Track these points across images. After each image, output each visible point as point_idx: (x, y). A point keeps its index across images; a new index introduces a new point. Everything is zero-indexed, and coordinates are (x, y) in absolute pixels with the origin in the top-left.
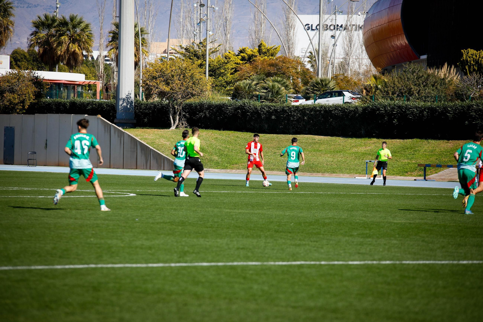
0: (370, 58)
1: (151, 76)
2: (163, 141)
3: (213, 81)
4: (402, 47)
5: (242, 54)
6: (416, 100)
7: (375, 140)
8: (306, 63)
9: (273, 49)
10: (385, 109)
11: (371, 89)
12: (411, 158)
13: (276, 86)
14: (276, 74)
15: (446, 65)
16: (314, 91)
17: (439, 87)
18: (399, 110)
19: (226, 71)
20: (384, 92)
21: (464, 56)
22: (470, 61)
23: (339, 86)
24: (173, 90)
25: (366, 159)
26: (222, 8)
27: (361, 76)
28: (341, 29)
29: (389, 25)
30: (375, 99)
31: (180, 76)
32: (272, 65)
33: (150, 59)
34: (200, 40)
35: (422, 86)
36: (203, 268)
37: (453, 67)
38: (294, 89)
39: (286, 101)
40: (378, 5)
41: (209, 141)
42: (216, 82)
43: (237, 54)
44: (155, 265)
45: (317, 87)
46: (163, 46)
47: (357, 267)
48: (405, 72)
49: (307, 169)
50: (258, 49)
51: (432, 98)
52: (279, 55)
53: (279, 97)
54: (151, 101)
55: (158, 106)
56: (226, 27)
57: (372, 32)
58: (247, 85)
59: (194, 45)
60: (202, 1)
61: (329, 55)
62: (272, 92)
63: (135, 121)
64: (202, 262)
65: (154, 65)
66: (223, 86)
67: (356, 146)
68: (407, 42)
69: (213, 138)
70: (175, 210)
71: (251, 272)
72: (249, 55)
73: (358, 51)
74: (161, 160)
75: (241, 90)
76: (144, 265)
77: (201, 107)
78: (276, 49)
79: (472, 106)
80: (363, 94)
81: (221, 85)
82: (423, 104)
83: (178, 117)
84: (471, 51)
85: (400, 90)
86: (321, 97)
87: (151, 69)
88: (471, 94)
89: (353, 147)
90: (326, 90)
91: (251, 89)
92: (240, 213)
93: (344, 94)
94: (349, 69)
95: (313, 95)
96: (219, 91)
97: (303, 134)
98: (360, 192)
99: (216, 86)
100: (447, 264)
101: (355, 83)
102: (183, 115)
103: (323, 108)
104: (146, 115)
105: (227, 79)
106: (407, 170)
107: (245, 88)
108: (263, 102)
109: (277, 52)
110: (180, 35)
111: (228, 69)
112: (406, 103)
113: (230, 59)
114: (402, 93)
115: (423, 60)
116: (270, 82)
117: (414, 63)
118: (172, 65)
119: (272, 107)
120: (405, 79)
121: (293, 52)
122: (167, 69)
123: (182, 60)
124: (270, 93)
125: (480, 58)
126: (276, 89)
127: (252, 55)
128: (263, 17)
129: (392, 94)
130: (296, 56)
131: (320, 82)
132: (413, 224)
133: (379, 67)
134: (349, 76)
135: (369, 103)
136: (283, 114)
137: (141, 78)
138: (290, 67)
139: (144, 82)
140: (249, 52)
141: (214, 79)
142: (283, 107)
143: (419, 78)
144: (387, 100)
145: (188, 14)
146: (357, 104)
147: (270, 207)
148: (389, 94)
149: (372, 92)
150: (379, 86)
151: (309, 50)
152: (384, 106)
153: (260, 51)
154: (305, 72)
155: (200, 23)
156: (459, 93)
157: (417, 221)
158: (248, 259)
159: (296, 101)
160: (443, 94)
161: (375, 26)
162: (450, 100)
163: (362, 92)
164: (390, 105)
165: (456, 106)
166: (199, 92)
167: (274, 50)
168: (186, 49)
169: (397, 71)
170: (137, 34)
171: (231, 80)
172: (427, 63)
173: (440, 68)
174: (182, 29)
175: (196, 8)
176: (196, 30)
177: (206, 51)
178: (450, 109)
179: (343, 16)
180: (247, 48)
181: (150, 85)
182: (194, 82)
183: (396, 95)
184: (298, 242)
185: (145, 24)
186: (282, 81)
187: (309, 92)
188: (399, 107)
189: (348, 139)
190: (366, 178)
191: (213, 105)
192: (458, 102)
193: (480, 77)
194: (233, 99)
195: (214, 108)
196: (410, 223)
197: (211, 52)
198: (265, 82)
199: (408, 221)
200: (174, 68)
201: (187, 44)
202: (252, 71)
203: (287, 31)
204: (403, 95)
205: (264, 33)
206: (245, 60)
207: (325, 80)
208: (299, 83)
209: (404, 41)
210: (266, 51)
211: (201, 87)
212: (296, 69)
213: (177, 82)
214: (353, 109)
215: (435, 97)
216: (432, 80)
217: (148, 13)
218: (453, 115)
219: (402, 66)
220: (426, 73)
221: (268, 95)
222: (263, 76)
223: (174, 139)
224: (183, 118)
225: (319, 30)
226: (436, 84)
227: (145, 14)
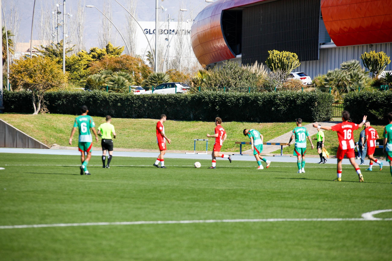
0: (197, 56)
1: (17, 70)
2: (27, 124)
3: (69, 75)
4: (222, 48)
5: (93, 53)
6: (234, 91)
7: (201, 123)
8: (145, 61)
9: (118, 49)
10: (209, 98)
11: (198, 82)
12: (230, 137)
13: (121, 79)
14: (121, 69)
15: (256, 62)
16: (152, 83)
17: (251, 80)
18: (220, 99)
19: (79, 66)
20: (208, 84)
21: (271, 56)
22: (275, 60)
23: (172, 79)
24: (36, 82)
25: (194, 138)
26: (76, 15)
27: (190, 71)
28: (173, 33)
29: (211, 31)
30: (201, 90)
31: (41, 70)
32: (117, 62)
33: (16, 57)
34: (58, 41)
35: (238, 79)
36: (61, 228)
37: (262, 64)
38: (135, 81)
39: (129, 91)
40: (202, 14)
41: (66, 124)
42: (71, 76)
43: (88, 53)
44: (20, 227)
45: (154, 80)
46: (27, 46)
47: (187, 225)
48: (224, 68)
49: (147, 146)
50: (106, 49)
51: (246, 89)
52: (123, 54)
53: (124, 88)
54: (17, 91)
55: (23, 95)
56: (79, 31)
57: (198, 35)
58: (97, 78)
59: (53, 45)
60: (59, 9)
61: (164, 54)
62: (118, 84)
63: (3, 108)
64: (59, 223)
65: (19, 61)
66: (77, 79)
67: (186, 128)
68: (226, 44)
69: (69, 121)
70: (38, 181)
71: (101, 231)
72: (98, 54)
73: (187, 51)
74: (26, 140)
75: (92, 82)
76: (11, 227)
77: (59, 96)
78: (121, 49)
79: (277, 95)
80: (191, 85)
81: (76, 78)
82: (239, 94)
83: (40, 105)
84: (276, 52)
85: (221, 82)
86: (157, 88)
87: (17, 64)
88: (276, 86)
89: (183, 128)
90: (162, 82)
91: (101, 81)
92: (92, 183)
93: (176, 86)
94: (180, 66)
95: (151, 86)
96: (74, 83)
97: (143, 118)
98: (189, 165)
99: (72, 79)
100: (258, 222)
101: (185, 77)
102: (44, 102)
103: (159, 97)
104: (13, 103)
105: (80, 73)
106: (227, 147)
107: (95, 80)
108: (111, 92)
109: (121, 51)
110: (41, 37)
111: (82, 66)
112: (226, 93)
113: (83, 56)
114: (222, 85)
115: (238, 59)
116: (116, 76)
117: (231, 61)
118: (35, 62)
119: (118, 96)
120: (224, 73)
121: (135, 52)
122: (30, 65)
123: (43, 57)
124: (116, 85)
125: (283, 57)
126: (121, 81)
127: (101, 54)
128: (109, 23)
129: (214, 86)
130: (137, 55)
131: (157, 76)
132: (232, 190)
133: (204, 64)
134: (180, 71)
135: (196, 93)
136: (127, 101)
137: (8, 72)
138: (132, 63)
139: (11, 75)
140: (99, 51)
141: (70, 73)
142: (127, 96)
143: (235, 73)
144: (210, 90)
145: (47, 20)
146: (187, 94)
147: (117, 178)
148: (212, 86)
149: (198, 84)
150: (204, 80)
151: (148, 50)
152: (208, 96)
153: (107, 51)
154: (144, 68)
155: (57, 27)
156: (266, 85)
157: (235, 188)
158: (98, 220)
159: (138, 91)
160: (255, 86)
161: (200, 31)
162: (260, 90)
163: (191, 84)
164: (213, 94)
165: (265, 95)
166: (58, 84)
167: (119, 50)
168: (46, 49)
169: (219, 67)
170: (4, 36)
171: (84, 74)
172: (242, 61)
173: (252, 65)
174: (42, 32)
175: (54, 15)
176: (55, 33)
177: (63, 50)
178: (260, 98)
179: (174, 22)
180: (97, 48)
181: (16, 78)
182: (53, 76)
183: (217, 87)
184: (139, 206)
185: (11, 27)
186: (126, 75)
187: (148, 84)
188: (220, 96)
189: (179, 122)
190: (194, 153)
191: (69, 95)
192: (266, 93)
193: (283, 73)
194: (86, 89)
195: (70, 97)
196: (229, 189)
197: (67, 51)
198: (112, 76)
199: (228, 188)
200: (36, 64)
201: (47, 44)
202: (101, 67)
203: (130, 35)
204: (223, 87)
205: (110, 36)
206: (95, 58)
207: (161, 74)
208: (140, 76)
209: (223, 44)
210: (113, 50)
211: (59, 79)
212: (137, 65)
213: (38, 76)
214: (183, 98)
215: (248, 88)
216: (246, 75)
217: (13, 19)
218: (262, 103)
219: (222, 63)
220: (241, 69)
221: (115, 87)
222: (110, 71)
223: (36, 122)
224: (44, 105)
225: (155, 34)
226: (249, 78)
227: (11, 19)
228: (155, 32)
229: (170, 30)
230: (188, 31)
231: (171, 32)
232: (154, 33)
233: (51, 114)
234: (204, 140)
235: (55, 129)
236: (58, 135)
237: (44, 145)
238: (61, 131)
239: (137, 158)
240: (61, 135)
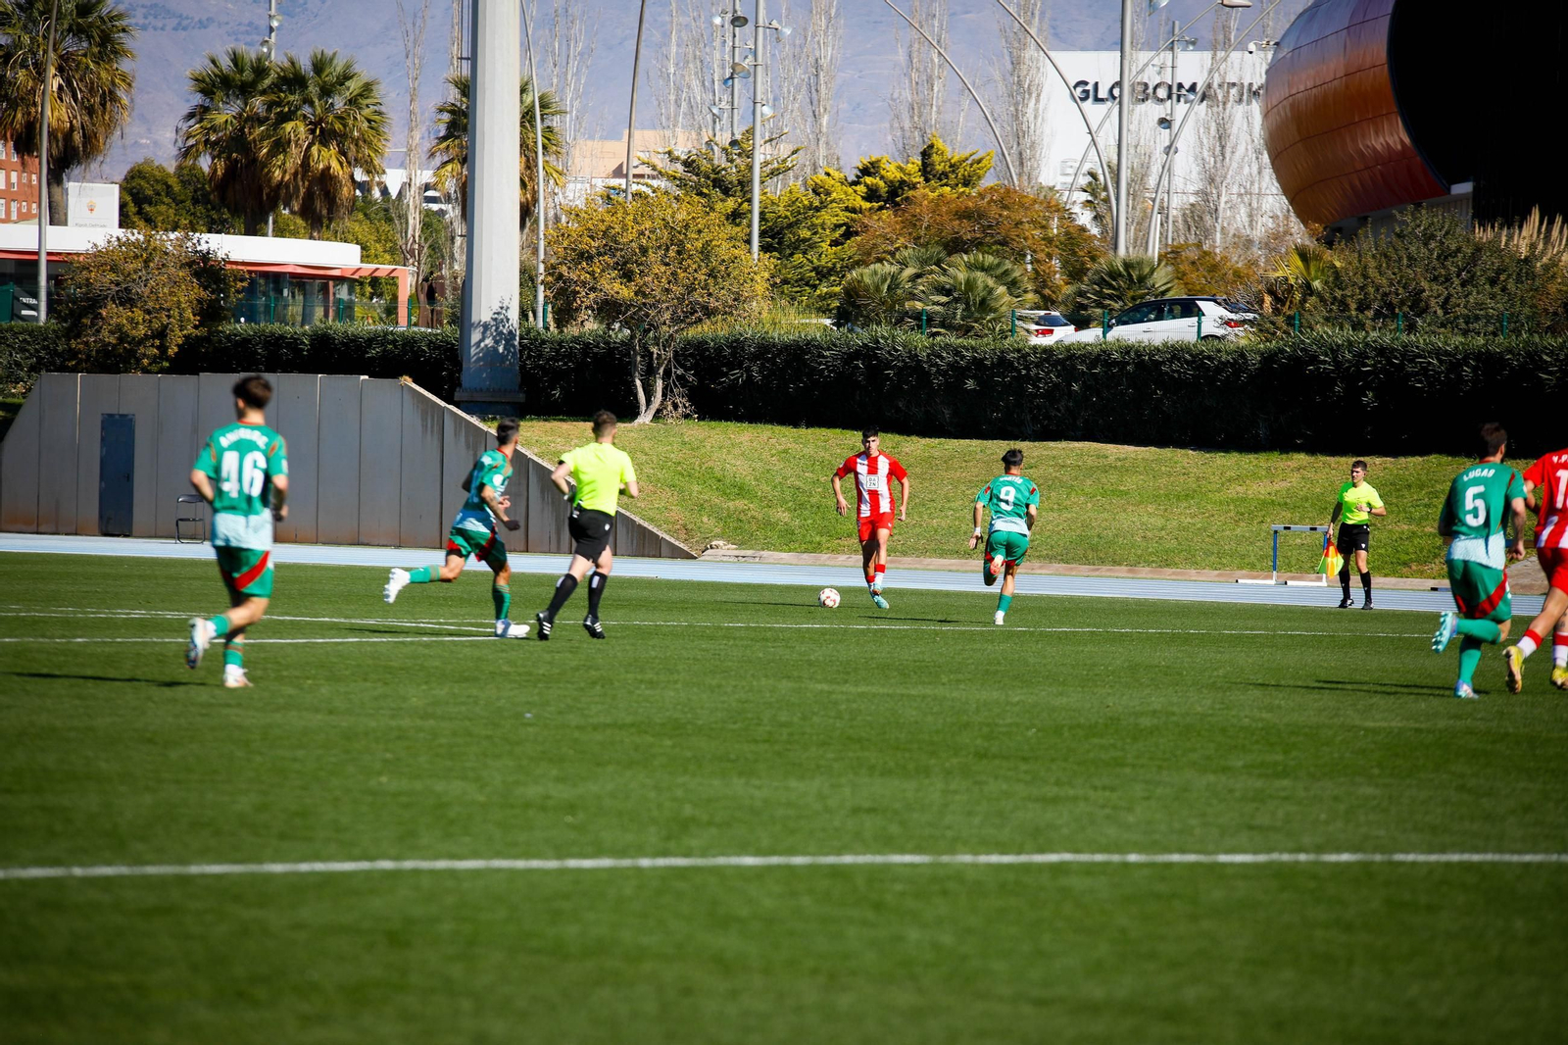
0: (1287, 190)
1: (574, 250)
3: (776, 266)
4: (1391, 158)
5: (869, 180)
6: (1438, 330)
7: (1302, 458)
8: (1076, 209)
9: (969, 162)
10: (1335, 359)
11: (1289, 293)
12: (1421, 518)
13: (980, 285)
14: (978, 244)
15: (1535, 215)
16: (1104, 298)
17: (1511, 286)
18: (1380, 362)
19: (815, 233)
20: (1332, 304)
23: (1186, 284)
24: (644, 295)
25: (1273, 522)
26: (805, 29)
27: (1257, 252)
28: (1191, 97)
29: (1347, 87)
31: (667, 249)
32: (965, 215)
33: (571, 195)
34: (733, 134)
35: (1457, 282)
36: (742, 872)
38: (1036, 292)
39: (1011, 331)
40: (1311, 19)
41: (761, 460)
42: (784, 271)
43: (852, 178)
44: (587, 863)
45: (1111, 287)
46: (613, 153)
47: (1245, 872)
48: (1400, 236)
49: (1081, 553)
50: (920, 163)
51: (1488, 322)
52: (988, 181)
53: (988, 318)
54: (572, 330)
55: (597, 346)
56: (817, 91)
57: (1292, 106)
58: (884, 280)
59: (712, 150)
60: (738, 7)
61: (1152, 182)
62: (967, 304)
63: (521, 397)
64: (738, 854)
65: (583, 215)
66: (807, 284)
67: (1239, 479)
68: (1407, 140)
69: (774, 452)
70: (651, 684)
71: (899, 887)
72: (890, 184)
73: (1246, 170)
75: (865, 296)
76: (552, 864)
77: (735, 351)
78: (979, 161)
80: (1262, 308)
81: (801, 279)
82: (1461, 343)
83: (659, 385)
85: (1385, 294)
86: (1125, 319)
87: (574, 226)
89: (1229, 481)
90: (1142, 297)
91: (899, 292)
92: (862, 695)
93: (1200, 310)
94: (1218, 228)
95: (1099, 311)
96: (793, 299)
97: (1065, 440)
98: (1252, 629)
100: (1540, 865)
101: (1237, 274)
102: (678, 376)
103: (1132, 354)
104: (556, 376)
105: (819, 260)
106: (1406, 558)
107: (878, 289)
108: (938, 334)
109: (981, 172)
110: (668, 119)
111: (824, 229)
112: (1404, 337)
113: (828, 194)
114: (1390, 306)
115: (1460, 198)
116: (959, 271)
117: (1430, 207)
118: (642, 216)
119: (967, 350)
120: (1400, 259)
121: (1035, 173)
122: (625, 228)
123: (675, 198)
124: (961, 307)
126: (980, 292)
127: (902, 182)
128: (936, 60)
129: (1356, 309)
130: (1043, 184)
131: (1121, 269)
132: (1429, 731)
133: (1315, 221)
134: (1218, 251)
135: (1282, 339)
136: (1002, 373)
137: (542, 256)
138: (1024, 220)
139: (551, 269)
140: (892, 172)
141: (778, 259)
142: (1002, 352)
143: (1446, 258)
144: (1341, 329)
145: (694, 51)
146: (1243, 342)
147: (960, 676)
148: (1349, 310)
149: (1291, 302)
150: (1317, 284)
151: (1086, 167)
152: (1332, 349)
153: (926, 170)
154: (1074, 238)
155: (732, 77)
157: (1442, 724)
158: (888, 844)
159: (1045, 333)
160: (1527, 310)
161: (1302, 88)
162: (1548, 327)
163: (1261, 302)
164: (1350, 344)
166: (730, 302)
167: (971, 165)
168: (687, 164)
169: (1376, 235)
170: (527, 113)
171: (834, 264)
172: (1473, 208)
173: (1517, 224)
174: (672, 98)
175: (719, 29)
177: (750, 168)
178: (1549, 359)
179: (1197, 55)
180: (884, 161)
181: (570, 280)
182: (712, 271)
183: (1370, 313)
184: (1051, 791)
185: (555, 81)
186: (999, 265)
187: (1086, 302)
188: (1382, 351)
189: (1212, 455)
190: (1272, 582)
191: (774, 345)
194: (838, 325)
195: (778, 355)
196: (1418, 731)
197: (768, 171)
198: (945, 270)
199: (1412, 724)
200: (648, 224)
201: (690, 146)
202: (900, 234)
203: (1016, 104)
204: (1393, 312)
205: (939, 112)
206: (878, 198)
207: (1138, 263)
208: (1055, 273)
209: (1396, 137)
210: (948, 169)
211: (736, 285)
212: (1043, 227)
213: (656, 271)
214: (1229, 358)
215: (1500, 319)
216: (1487, 261)
217: (564, 47)
218: (1557, 378)
219: (1392, 217)
220: (1468, 241)
221: (954, 313)
222: (936, 250)
223: (646, 454)
224: (676, 386)
225: (1118, 100)
226: (1502, 278)
227: (554, 49)
228: (1116, 92)
229: (1180, 86)
230: (1254, 89)
231: (1183, 92)
232: (1114, 98)
233: (702, 423)
234: (1312, 529)
235: (719, 481)
236: (731, 504)
237: (677, 543)
238: (740, 488)
239: (1041, 598)
240: (740, 504)
